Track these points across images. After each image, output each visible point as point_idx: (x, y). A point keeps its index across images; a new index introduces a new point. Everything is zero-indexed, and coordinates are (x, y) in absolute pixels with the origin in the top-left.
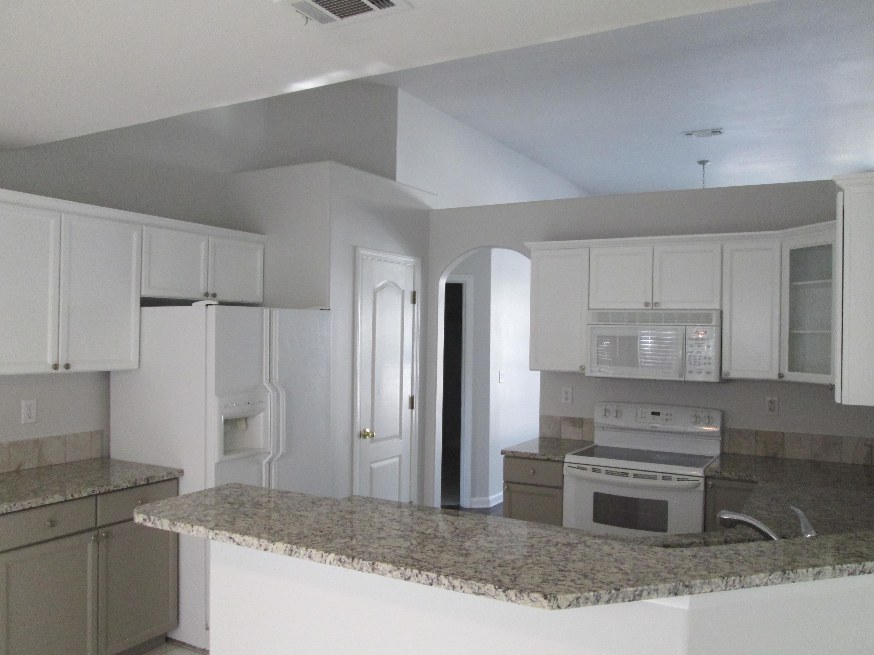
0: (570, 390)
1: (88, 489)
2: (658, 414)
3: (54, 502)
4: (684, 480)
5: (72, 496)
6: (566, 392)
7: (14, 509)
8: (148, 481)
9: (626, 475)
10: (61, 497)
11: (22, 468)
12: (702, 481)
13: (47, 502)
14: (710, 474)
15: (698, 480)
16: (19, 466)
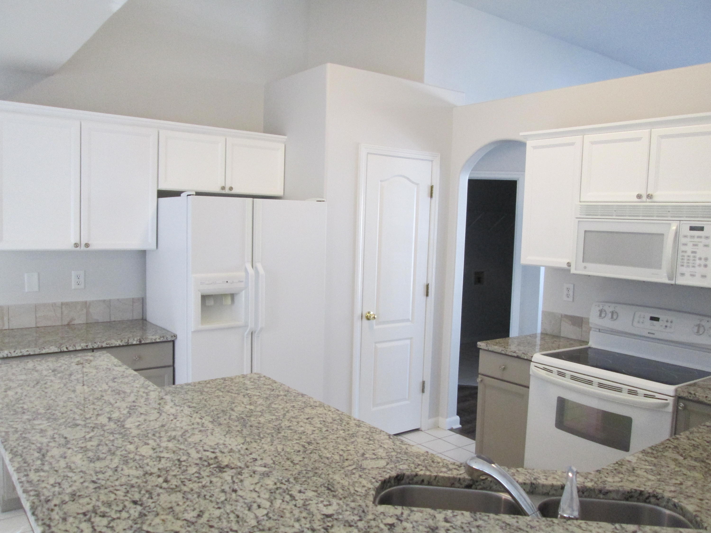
0: (571, 286)
1: (82, 344)
2: (657, 319)
3: (50, 352)
4: (653, 397)
5: (67, 348)
6: (568, 289)
7: (14, 355)
8: (140, 341)
9: (590, 383)
10: (56, 348)
11: (73, 323)
12: (671, 400)
13: (44, 351)
14: (682, 395)
15: (667, 400)
16: (71, 321)
